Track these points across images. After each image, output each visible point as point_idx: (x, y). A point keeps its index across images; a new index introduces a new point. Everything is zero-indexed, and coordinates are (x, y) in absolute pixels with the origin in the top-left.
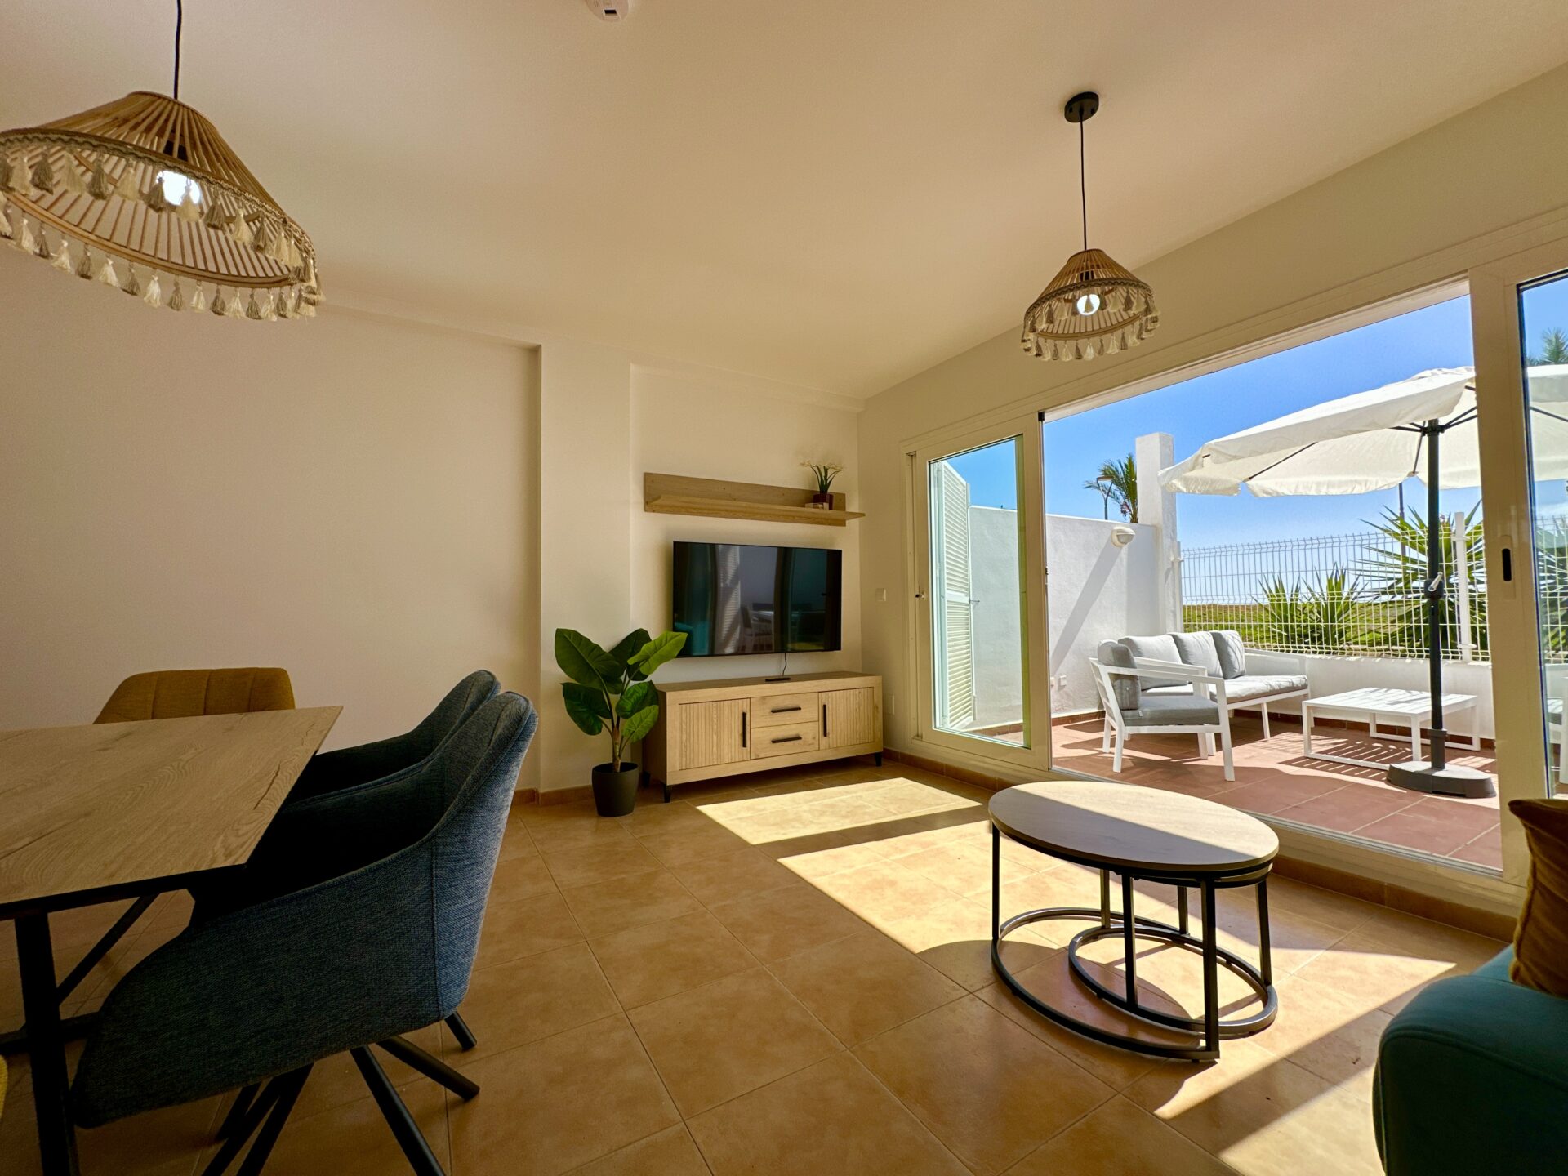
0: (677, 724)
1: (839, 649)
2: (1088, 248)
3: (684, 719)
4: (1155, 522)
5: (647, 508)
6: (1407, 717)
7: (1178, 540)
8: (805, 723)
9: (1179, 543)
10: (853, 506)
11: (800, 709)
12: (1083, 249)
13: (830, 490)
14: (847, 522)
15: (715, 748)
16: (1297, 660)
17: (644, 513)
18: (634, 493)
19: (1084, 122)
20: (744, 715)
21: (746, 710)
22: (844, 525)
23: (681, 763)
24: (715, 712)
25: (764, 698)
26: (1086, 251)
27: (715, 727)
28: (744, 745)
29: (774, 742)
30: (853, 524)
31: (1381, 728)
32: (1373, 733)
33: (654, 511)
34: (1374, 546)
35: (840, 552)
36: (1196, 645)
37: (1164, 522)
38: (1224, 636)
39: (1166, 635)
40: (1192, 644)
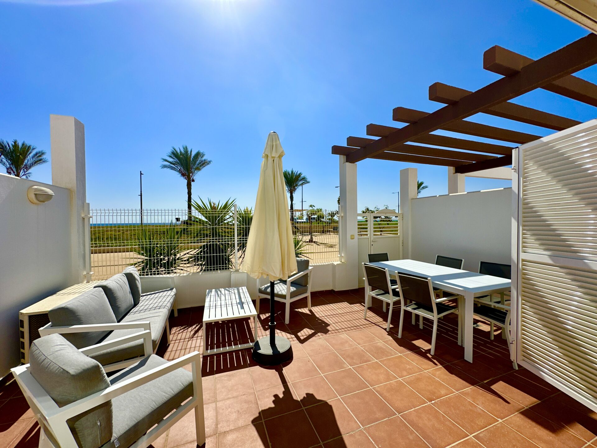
4: (69, 186)
7: (87, 202)
9: (89, 204)
36: (119, 288)
37: (77, 187)
38: (133, 274)
39: (95, 287)
40: (117, 288)
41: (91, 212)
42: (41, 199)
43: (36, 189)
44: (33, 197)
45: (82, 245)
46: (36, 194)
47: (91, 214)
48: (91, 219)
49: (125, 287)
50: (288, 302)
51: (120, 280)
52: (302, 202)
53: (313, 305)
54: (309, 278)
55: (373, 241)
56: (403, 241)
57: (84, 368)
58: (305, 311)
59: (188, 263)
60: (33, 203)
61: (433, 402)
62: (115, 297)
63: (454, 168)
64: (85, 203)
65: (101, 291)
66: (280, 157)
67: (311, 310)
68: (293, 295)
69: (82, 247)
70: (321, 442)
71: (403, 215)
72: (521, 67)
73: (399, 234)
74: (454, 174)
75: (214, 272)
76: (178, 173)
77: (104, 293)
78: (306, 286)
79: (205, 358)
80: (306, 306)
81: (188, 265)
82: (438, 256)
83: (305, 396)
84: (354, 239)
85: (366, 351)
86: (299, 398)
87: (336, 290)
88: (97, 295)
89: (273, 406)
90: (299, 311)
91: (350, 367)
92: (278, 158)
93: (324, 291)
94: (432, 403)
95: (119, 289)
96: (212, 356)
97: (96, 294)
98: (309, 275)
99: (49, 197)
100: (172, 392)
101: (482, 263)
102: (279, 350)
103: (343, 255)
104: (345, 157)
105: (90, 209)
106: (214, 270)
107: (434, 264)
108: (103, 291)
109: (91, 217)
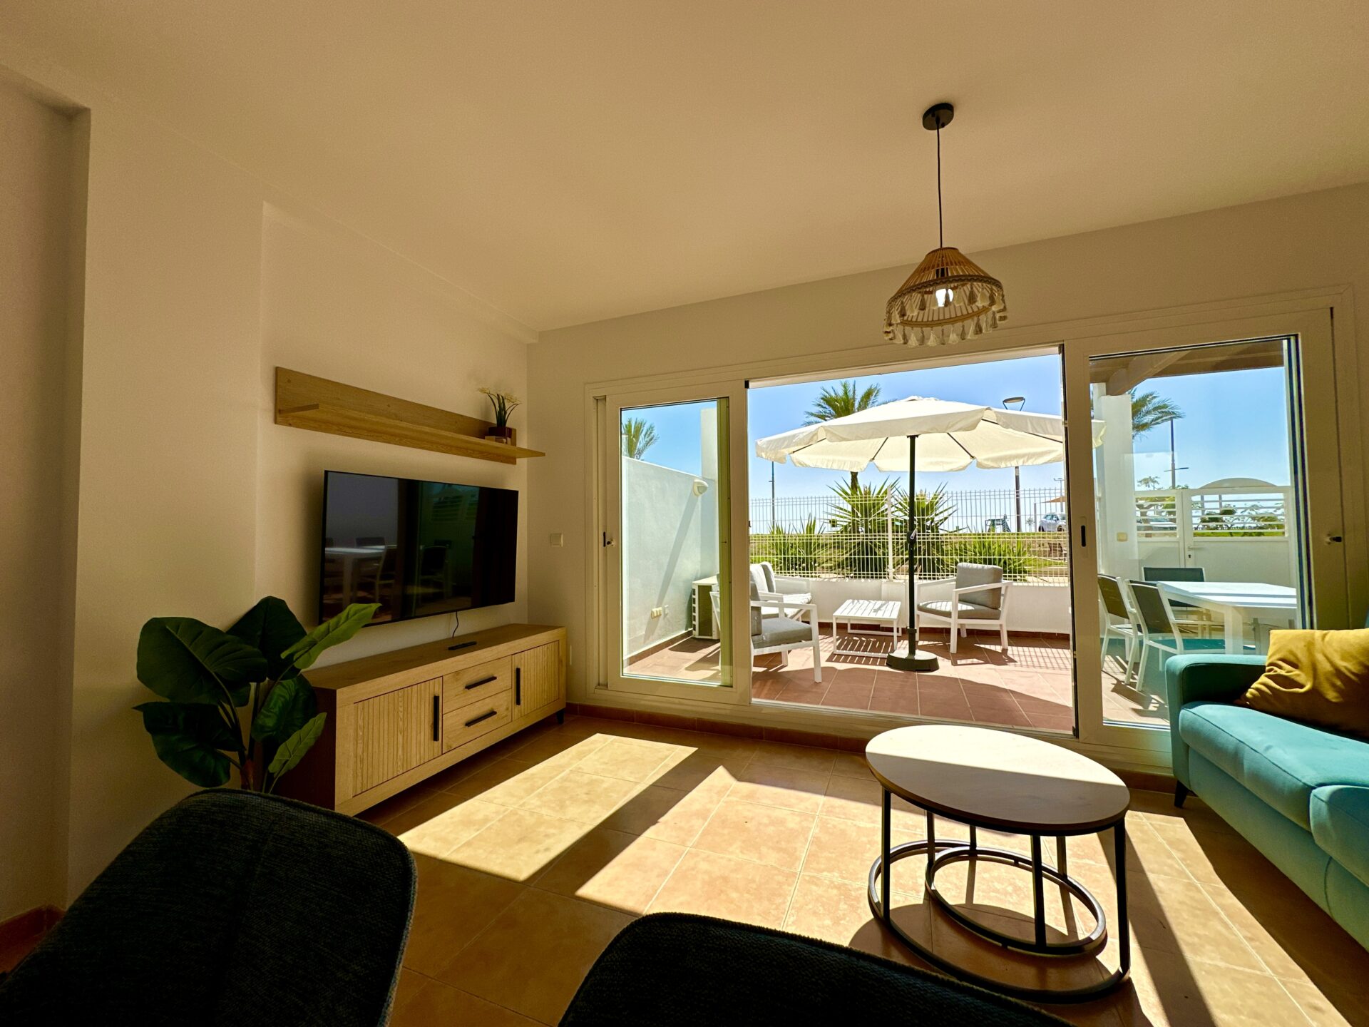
0: (351, 732)
1: (512, 599)
2: (944, 246)
3: (360, 722)
5: (279, 419)
6: (891, 621)
8: (497, 697)
10: (523, 442)
11: (495, 678)
12: (939, 247)
13: (508, 425)
14: (518, 460)
15: (400, 752)
16: (805, 583)
17: (276, 425)
18: (261, 397)
19: (940, 130)
20: (436, 699)
21: (438, 692)
22: (514, 463)
23: (355, 787)
24: (401, 704)
25: (457, 673)
26: (942, 249)
27: (401, 723)
28: (436, 738)
29: (469, 724)
30: (522, 462)
31: (854, 626)
32: (850, 631)
33: (290, 425)
34: (837, 505)
35: (516, 493)
42: (700, 491)
44: (696, 489)
46: (698, 487)
50: (954, 624)
53: (1013, 643)
55: (1192, 547)
58: (995, 648)
60: (696, 495)
67: (1005, 649)
68: (962, 615)
73: (1286, 535)
75: (859, 580)
78: (996, 608)
80: (998, 644)
84: (1126, 540)
98: (1003, 592)
99: (705, 489)
102: (916, 658)
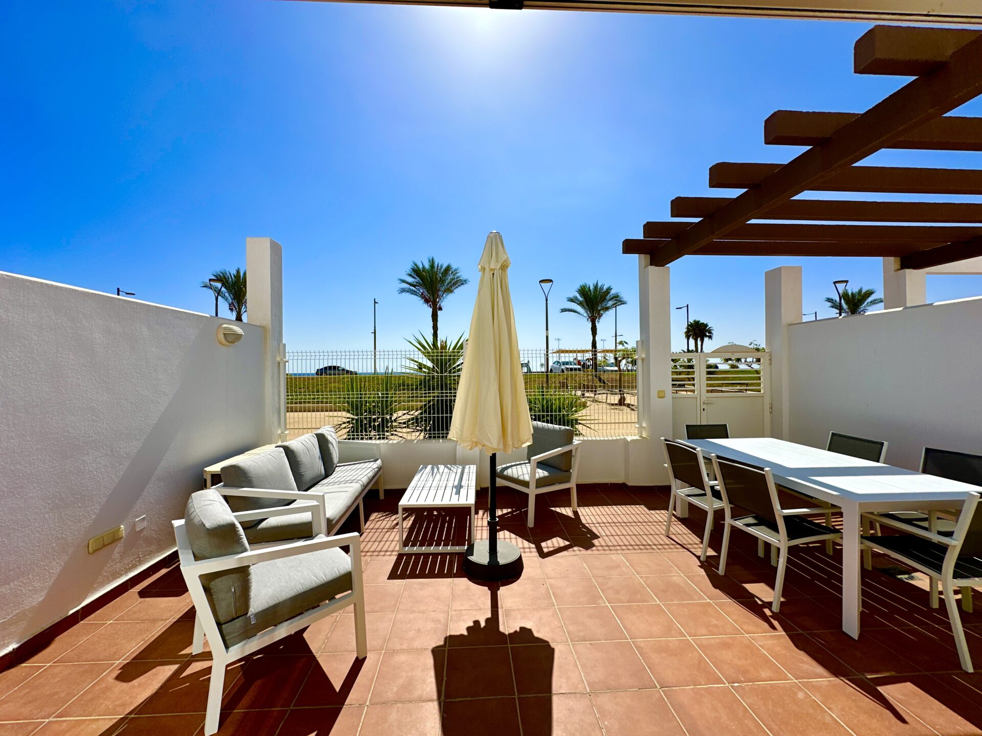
4: (264, 323)
7: (284, 342)
9: (285, 345)
36: (305, 451)
37: (272, 325)
38: (326, 435)
39: (276, 447)
40: (302, 453)
41: (287, 354)
42: (230, 340)
43: (226, 328)
44: (221, 337)
45: (276, 396)
46: (225, 334)
47: (287, 358)
48: (287, 364)
49: (313, 451)
50: (532, 492)
51: (308, 441)
52: (616, 336)
53: (583, 503)
54: (573, 458)
55: (706, 402)
56: (771, 404)
57: (219, 523)
58: (567, 511)
59: (405, 427)
60: (223, 345)
61: (736, 685)
62: (298, 461)
63: (898, 259)
64: (281, 344)
65: (282, 452)
66: (504, 267)
67: (577, 511)
68: (540, 483)
69: (276, 398)
70: (516, 694)
71: (770, 355)
72: (950, 52)
73: (762, 392)
74: (896, 271)
75: (434, 441)
76: (420, 299)
77: (284, 454)
78: (568, 471)
79: (400, 556)
80: (569, 506)
81: (405, 430)
82: (833, 434)
83: (518, 630)
84: (664, 397)
85: (645, 586)
86: (508, 631)
87: (630, 484)
88: (274, 456)
89: (465, 633)
90: (556, 511)
91: (607, 604)
92: (500, 271)
93: (608, 484)
94: (732, 687)
95: (304, 453)
96: (409, 556)
97: (274, 454)
98: (573, 454)
99: (238, 337)
100: (325, 578)
101: (927, 450)
102: (498, 560)
103: (644, 425)
104: (648, 257)
105: (287, 351)
106: (434, 437)
107: (825, 450)
108: (284, 452)
109: (288, 362)
